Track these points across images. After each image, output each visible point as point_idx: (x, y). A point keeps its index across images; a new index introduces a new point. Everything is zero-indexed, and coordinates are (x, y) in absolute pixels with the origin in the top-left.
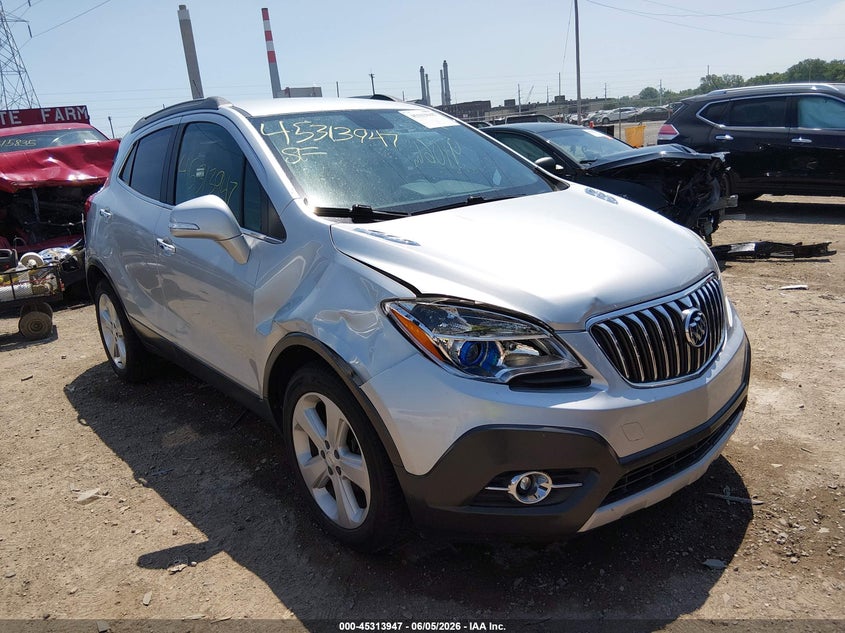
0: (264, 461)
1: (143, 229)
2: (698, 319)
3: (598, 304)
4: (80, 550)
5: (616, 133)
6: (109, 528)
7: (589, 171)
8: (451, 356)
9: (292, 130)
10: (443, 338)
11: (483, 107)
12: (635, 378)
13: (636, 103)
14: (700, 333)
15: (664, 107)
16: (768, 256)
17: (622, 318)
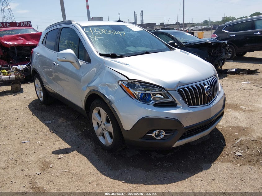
0: (85, 129)
1: (49, 59)
2: (209, 88)
3: (180, 83)
4: (31, 152)
5: (195, 34)
6: (40, 146)
7: (185, 45)
8: (137, 97)
9: (93, 31)
10: (135, 92)
11: (154, 24)
12: (190, 105)
13: (202, 25)
14: (209, 92)
15: (210, 26)
16: (239, 73)
17: (187, 87)
